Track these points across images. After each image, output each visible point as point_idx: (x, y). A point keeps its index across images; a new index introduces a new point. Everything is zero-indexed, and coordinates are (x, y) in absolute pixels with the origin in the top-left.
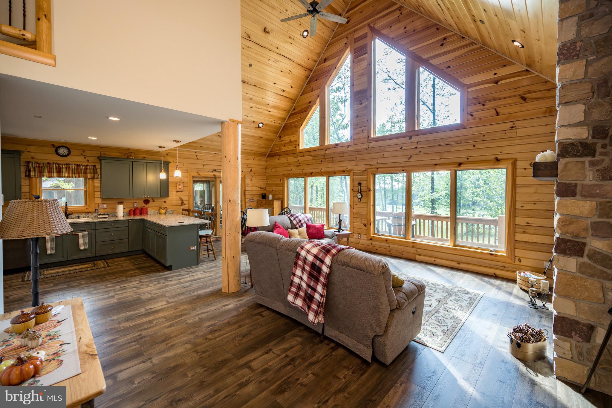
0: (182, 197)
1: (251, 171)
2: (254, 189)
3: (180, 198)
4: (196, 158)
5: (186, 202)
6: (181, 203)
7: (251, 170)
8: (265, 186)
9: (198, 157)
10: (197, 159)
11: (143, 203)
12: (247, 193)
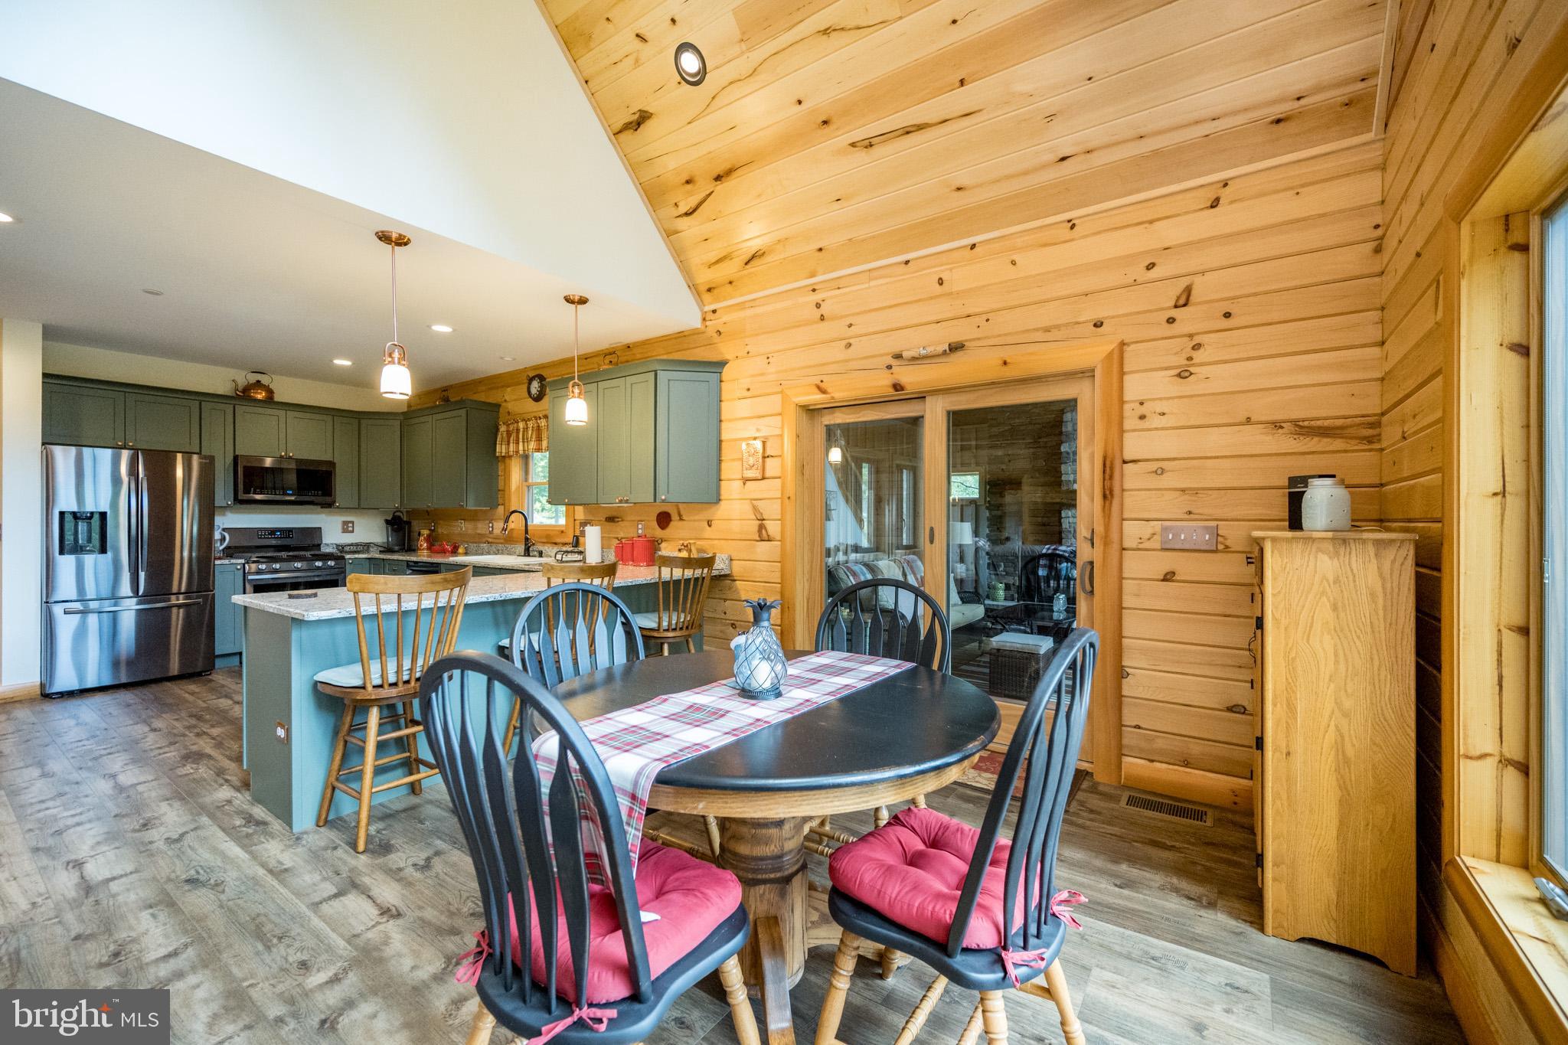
0: (760, 504)
1: (1185, 300)
2: (1216, 441)
3: (755, 509)
4: (817, 313)
5: (773, 528)
6: (756, 529)
7: (1188, 291)
8: (1371, 405)
9: (824, 309)
10: (822, 318)
11: (655, 524)
12: (1132, 477)
